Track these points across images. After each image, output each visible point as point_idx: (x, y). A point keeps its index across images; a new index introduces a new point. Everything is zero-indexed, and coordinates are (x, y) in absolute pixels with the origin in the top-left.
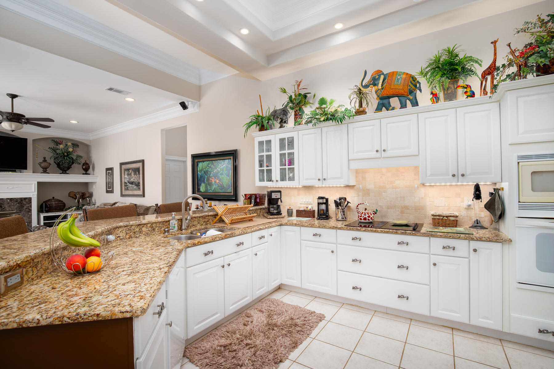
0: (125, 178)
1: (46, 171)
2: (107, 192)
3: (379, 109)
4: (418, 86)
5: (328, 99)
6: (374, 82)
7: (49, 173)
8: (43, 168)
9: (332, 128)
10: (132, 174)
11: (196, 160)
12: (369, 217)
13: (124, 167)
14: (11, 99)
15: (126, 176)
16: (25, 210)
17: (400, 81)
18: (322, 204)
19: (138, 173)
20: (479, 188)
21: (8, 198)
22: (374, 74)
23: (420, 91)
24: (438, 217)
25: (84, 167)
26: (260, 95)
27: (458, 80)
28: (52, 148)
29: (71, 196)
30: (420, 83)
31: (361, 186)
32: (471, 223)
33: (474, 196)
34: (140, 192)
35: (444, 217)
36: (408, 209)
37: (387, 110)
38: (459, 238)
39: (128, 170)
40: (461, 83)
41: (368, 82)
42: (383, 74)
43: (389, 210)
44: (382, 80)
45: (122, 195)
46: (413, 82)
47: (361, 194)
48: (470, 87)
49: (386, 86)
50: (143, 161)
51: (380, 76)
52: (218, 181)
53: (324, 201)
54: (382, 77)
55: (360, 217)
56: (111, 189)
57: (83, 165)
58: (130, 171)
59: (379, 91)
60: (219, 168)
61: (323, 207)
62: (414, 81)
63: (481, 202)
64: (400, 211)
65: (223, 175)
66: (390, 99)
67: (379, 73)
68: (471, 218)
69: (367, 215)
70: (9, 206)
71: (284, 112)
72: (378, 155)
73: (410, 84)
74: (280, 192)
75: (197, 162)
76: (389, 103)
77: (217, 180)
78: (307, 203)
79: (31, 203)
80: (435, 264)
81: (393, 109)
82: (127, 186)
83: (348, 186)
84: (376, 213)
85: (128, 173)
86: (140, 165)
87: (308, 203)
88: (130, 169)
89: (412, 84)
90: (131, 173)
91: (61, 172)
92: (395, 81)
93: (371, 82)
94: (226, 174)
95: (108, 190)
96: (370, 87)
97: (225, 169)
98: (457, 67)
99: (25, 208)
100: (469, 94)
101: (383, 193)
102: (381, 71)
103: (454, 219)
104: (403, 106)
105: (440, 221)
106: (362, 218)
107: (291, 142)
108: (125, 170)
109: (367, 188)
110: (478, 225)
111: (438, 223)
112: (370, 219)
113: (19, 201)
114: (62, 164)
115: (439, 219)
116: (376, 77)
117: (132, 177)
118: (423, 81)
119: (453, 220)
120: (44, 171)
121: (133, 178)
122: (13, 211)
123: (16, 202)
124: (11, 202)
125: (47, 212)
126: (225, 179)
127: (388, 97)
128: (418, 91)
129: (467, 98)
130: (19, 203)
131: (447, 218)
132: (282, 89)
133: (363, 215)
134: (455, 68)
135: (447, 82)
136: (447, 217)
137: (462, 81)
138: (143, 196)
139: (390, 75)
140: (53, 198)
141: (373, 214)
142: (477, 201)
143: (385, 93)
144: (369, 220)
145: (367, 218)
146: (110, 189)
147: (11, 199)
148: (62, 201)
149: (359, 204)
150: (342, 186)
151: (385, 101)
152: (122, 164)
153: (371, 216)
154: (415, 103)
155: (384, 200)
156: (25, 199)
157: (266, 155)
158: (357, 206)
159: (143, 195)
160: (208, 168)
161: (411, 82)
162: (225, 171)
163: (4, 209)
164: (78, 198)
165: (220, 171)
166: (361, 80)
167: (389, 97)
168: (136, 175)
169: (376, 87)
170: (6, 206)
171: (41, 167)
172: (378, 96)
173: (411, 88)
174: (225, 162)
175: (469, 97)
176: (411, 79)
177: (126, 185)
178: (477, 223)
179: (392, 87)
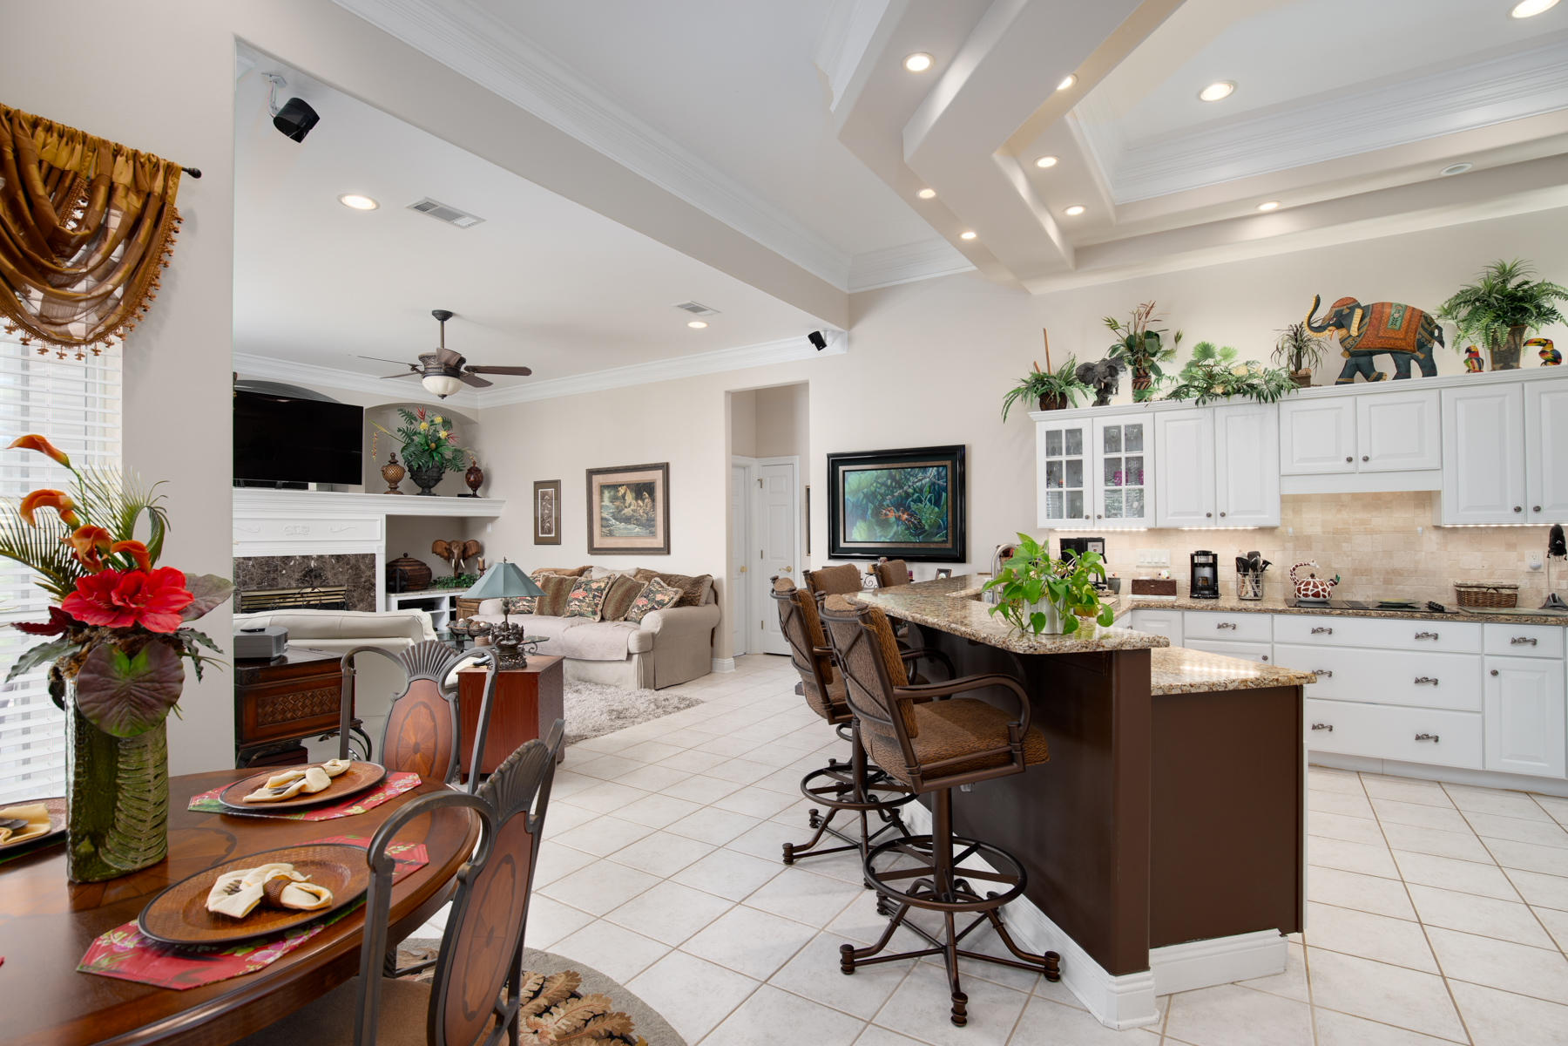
0: (601, 507)
1: (396, 488)
2: (539, 541)
3: (1347, 377)
4: (1436, 333)
5: (1217, 346)
6: (1340, 320)
7: (402, 494)
8: (390, 481)
9: (1241, 409)
10: (626, 498)
11: (840, 467)
12: (1324, 590)
13: (598, 480)
14: (439, 322)
15: (606, 502)
16: (364, 586)
17: (1398, 324)
18: (1203, 565)
19: (647, 495)
20: (1562, 532)
21: (333, 556)
22: (1337, 304)
23: (1442, 343)
24: (1475, 590)
25: (472, 479)
26: (1045, 330)
27: (1525, 328)
28: (404, 432)
29: (439, 550)
30: (1440, 329)
31: (1290, 530)
32: (1539, 600)
33: (1551, 549)
34: (659, 542)
35: (1489, 588)
36: (1401, 575)
37: (1367, 377)
38: (1545, 623)
39: (615, 487)
40: (1530, 333)
41: (1324, 320)
42: (1359, 306)
43: (1356, 577)
44: (1359, 319)
45: (593, 550)
46: (1426, 326)
47: (1290, 545)
48: (1552, 343)
49: (1367, 330)
50: (665, 468)
51: (1352, 310)
52: (905, 516)
53: (1210, 560)
54: (1358, 313)
55: (1303, 592)
56: (553, 535)
57: (470, 471)
58: (622, 490)
59: (1350, 340)
60: (909, 486)
61: (1206, 572)
62: (1430, 325)
63: (1566, 559)
64: (1382, 580)
65: (921, 501)
66: (1374, 357)
67: (1352, 305)
68: (1539, 592)
69: (1320, 588)
70: (335, 574)
71: (1112, 369)
72: (1351, 466)
73: (1420, 330)
74: (1101, 540)
75: (844, 472)
76: (1371, 364)
77: (903, 513)
78: (1154, 565)
79: (374, 567)
80: (1495, 673)
81: (1380, 377)
82: (608, 526)
83: (1262, 530)
84: (1336, 584)
85: (614, 495)
86: (657, 476)
87: (1158, 565)
88: (620, 486)
89: (1425, 329)
90: (624, 496)
91: (420, 490)
92: (1388, 322)
93: (1332, 319)
94: (930, 501)
95: (540, 535)
96: (1327, 331)
97: (926, 489)
98: (1526, 305)
99: (363, 580)
100: (1550, 356)
101: (1344, 544)
102: (1355, 301)
103: (1511, 593)
104: (1404, 373)
105: (1480, 596)
106: (1310, 593)
107: (1135, 436)
108: (603, 487)
109: (1305, 534)
110: (1555, 604)
111: (1476, 602)
112: (1326, 594)
113: (353, 561)
114: (426, 471)
115: (1476, 593)
116: (1342, 310)
117: (627, 505)
118: (1448, 326)
119: (1509, 595)
120: (391, 488)
121: (632, 507)
122: (341, 586)
123: (347, 564)
124: (338, 566)
125: (403, 590)
126: (929, 512)
127: (1369, 352)
128: (1436, 345)
129: (1545, 363)
130: (351, 568)
131: (1495, 592)
132: (1109, 321)
133: (1311, 587)
134: (1523, 307)
135: (1504, 333)
136: (1494, 589)
137: (1535, 331)
138: (666, 552)
139: (1375, 309)
140: (406, 555)
141: (1332, 585)
142: (1557, 557)
143: (1365, 345)
144: (1324, 596)
145: (1322, 593)
146: (547, 533)
147: (338, 558)
148: (425, 565)
149: (1297, 566)
150: (1250, 528)
151: (1362, 360)
152: (591, 473)
153: (1328, 590)
154: (1430, 369)
155: (1345, 558)
156: (364, 556)
157: (1068, 462)
158: (1294, 569)
159: (666, 550)
160: (877, 487)
161: (1422, 326)
162: (926, 494)
163: (324, 580)
164: (456, 556)
165: (913, 494)
166: (1308, 315)
167: (1372, 354)
168: (643, 500)
169: (1343, 332)
170: (329, 575)
171: (386, 480)
172: (1347, 349)
173: (1423, 337)
174: (929, 474)
175: (1549, 363)
176: (1423, 320)
177: (605, 523)
178: (1555, 601)
179: (1381, 334)
